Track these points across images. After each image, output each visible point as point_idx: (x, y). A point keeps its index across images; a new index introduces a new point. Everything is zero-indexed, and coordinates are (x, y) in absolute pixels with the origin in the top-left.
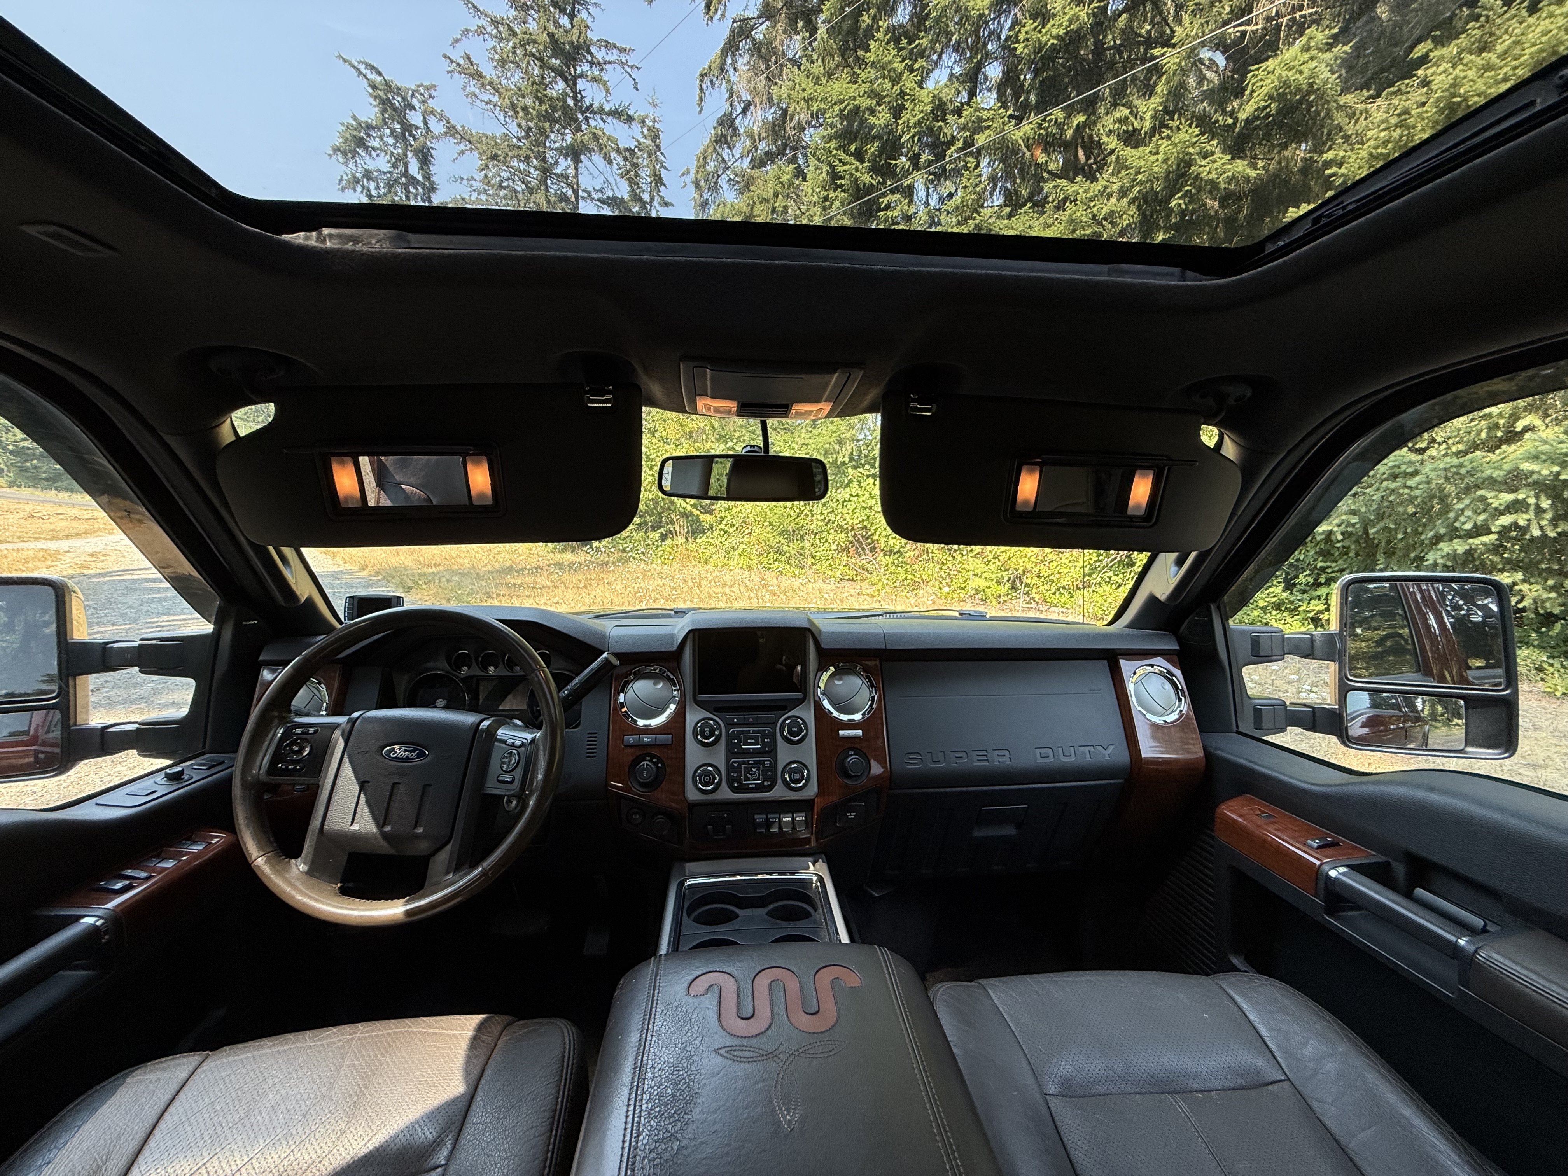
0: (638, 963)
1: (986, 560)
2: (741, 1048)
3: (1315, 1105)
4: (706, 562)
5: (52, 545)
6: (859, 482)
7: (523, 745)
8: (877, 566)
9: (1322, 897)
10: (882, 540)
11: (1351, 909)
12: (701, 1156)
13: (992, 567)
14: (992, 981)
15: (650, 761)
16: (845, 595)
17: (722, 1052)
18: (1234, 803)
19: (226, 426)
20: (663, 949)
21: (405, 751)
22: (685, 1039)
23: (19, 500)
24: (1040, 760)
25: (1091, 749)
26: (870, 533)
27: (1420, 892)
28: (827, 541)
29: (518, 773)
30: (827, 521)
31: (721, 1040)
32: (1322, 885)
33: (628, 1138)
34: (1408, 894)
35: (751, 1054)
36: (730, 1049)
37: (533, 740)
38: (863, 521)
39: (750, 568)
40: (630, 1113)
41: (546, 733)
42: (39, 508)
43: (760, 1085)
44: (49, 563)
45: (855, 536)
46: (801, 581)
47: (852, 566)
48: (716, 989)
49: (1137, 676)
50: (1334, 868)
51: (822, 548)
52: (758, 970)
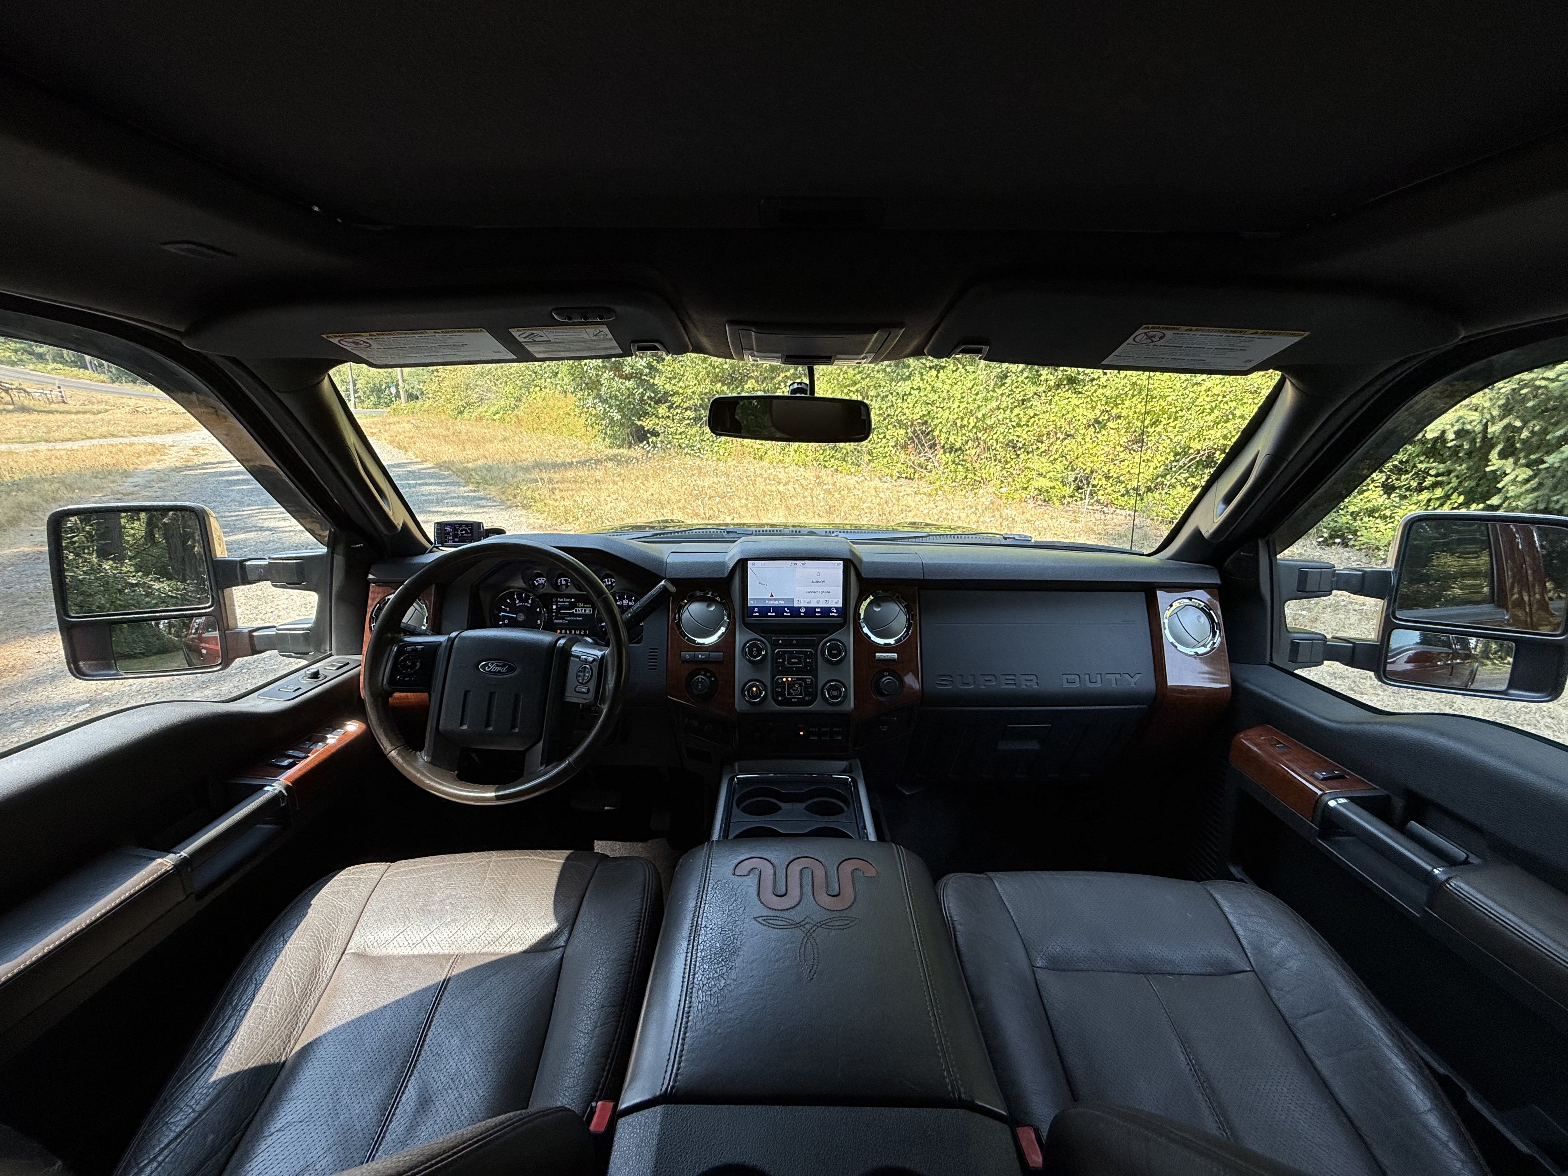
0: (692, 847)
1: (1052, 458)
2: (775, 918)
3: (1274, 993)
4: (761, 458)
5: (158, 440)
6: (922, 374)
7: (594, 660)
8: (936, 464)
9: (1318, 823)
10: (943, 436)
11: (1343, 834)
12: (741, 992)
13: (1059, 466)
14: (1000, 875)
15: (705, 675)
16: (901, 494)
17: (760, 920)
18: (1251, 733)
19: (326, 382)
20: (715, 837)
21: (497, 666)
22: (731, 908)
23: (122, 394)
24: (1066, 685)
25: (1118, 676)
26: (930, 429)
27: (1414, 825)
28: (885, 437)
29: (592, 685)
30: (885, 416)
31: (760, 910)
32: (1319, 812)
33: (687, 975)
34: (1401, 827)
35: (783, 923)
36: (766, 919)
37: (603, 657)
38: (924, 415)
39: (805, 465)
40: (689, 958)
41: (613, 650)
42: (140, 402)
43: (788, 946)
44: (158, 457)
45: (915, 432)
46: (856, 479)
47: (910, 464)
48: (757, 872)
49: (1172, 608)
50: (1334, 799)
51: (880, 444)
52: (792, 858)
